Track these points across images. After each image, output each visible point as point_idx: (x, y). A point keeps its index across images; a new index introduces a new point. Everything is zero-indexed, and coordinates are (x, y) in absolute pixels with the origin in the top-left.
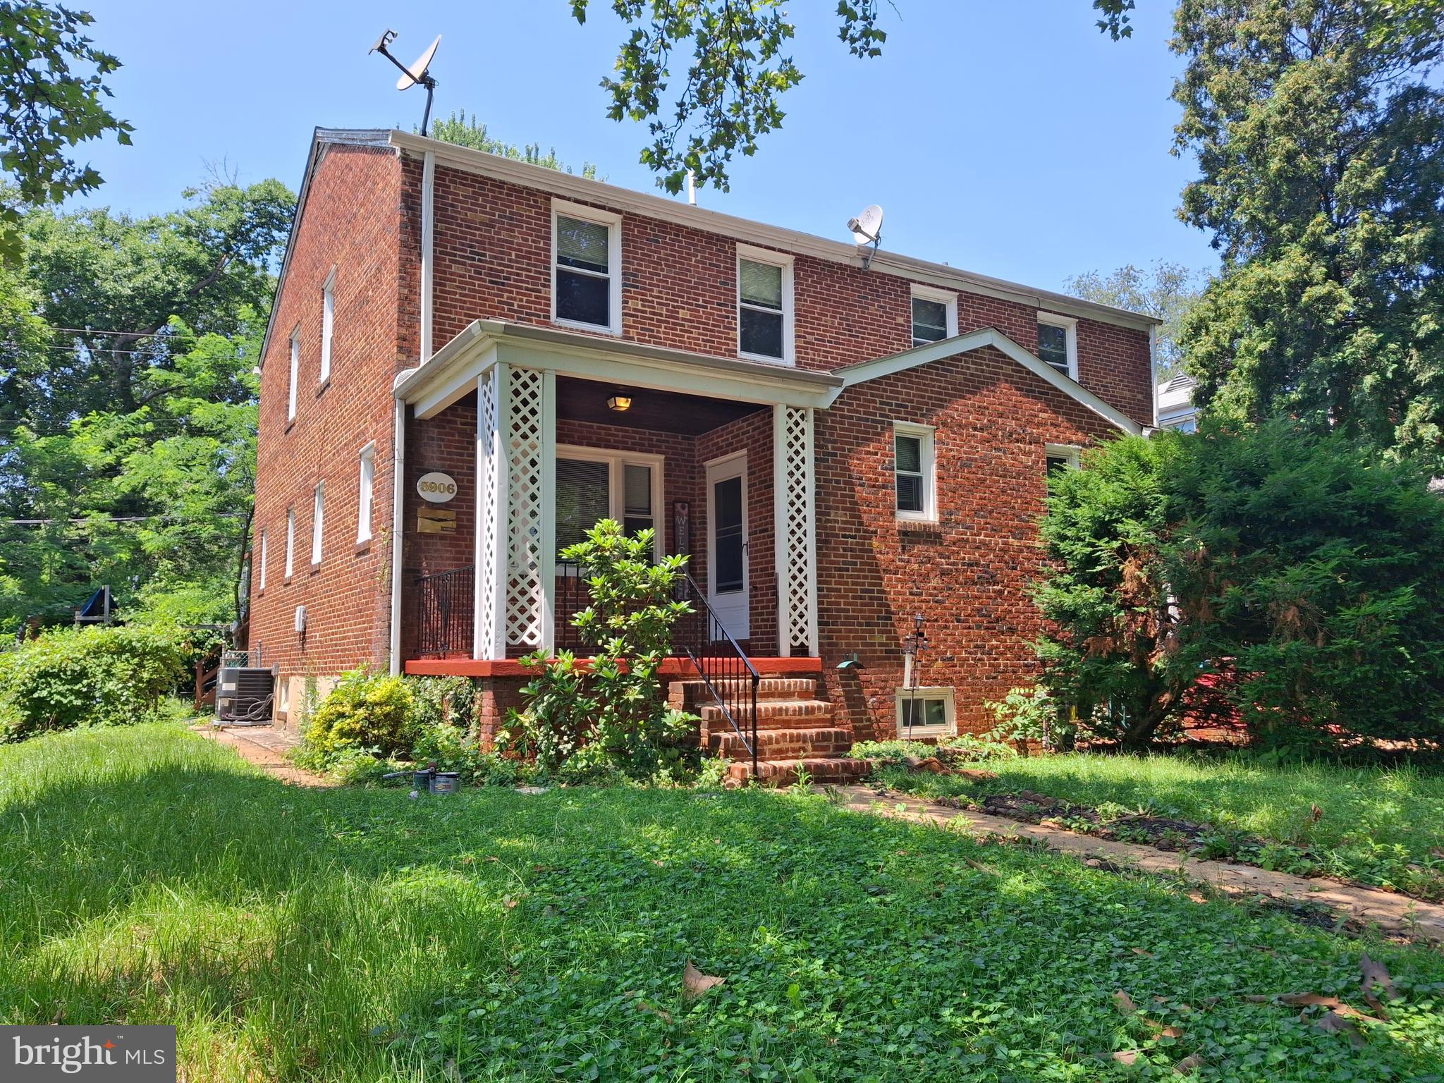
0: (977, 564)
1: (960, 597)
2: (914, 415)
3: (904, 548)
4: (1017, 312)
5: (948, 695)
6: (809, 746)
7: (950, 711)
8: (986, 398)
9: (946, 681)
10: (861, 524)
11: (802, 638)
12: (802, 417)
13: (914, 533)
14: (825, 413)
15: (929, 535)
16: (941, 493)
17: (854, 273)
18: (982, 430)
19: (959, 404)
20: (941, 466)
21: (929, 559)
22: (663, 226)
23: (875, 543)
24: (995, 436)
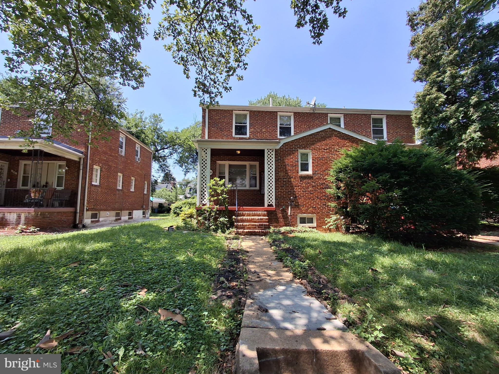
0: (325, 184)
1: (318, 192)
2: (304, 148)
3: (301, 181)
4: (364, 116)
5: (314, 217)
6: (257, 227)
7: (315, 220)
8: (328, 141)
9: (313, 213)
10: (288, 175)
11: (271, 203)
12: (272, 151)
13: (304, 177)
14: (278, 150)
15: (309, 177)
16: (313, 166)
17: (311, 114)
18: (327, 150)
19: (319, 144)
20: (313, 160)
21: (309, 183)
22: (259, 112)
23: (292, 180)
24: (331, 151)
